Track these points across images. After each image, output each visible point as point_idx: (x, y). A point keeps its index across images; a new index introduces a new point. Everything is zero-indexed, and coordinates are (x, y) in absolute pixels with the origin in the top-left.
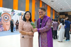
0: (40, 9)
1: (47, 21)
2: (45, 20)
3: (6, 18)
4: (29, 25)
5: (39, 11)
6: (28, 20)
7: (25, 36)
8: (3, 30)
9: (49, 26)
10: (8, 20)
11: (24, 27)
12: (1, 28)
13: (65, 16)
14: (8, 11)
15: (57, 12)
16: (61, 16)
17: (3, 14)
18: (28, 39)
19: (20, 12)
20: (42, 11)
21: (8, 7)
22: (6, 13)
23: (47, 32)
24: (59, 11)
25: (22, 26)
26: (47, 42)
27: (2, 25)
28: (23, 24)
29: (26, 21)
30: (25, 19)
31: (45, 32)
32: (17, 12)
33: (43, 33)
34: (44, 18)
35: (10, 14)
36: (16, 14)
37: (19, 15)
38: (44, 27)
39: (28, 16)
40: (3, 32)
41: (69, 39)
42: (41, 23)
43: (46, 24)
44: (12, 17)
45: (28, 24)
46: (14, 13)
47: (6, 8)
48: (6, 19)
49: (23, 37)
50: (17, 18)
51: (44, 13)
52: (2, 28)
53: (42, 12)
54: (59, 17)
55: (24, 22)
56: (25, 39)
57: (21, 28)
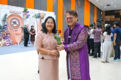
0: (68, 14)
1: (79, 33)
2: (77, 30)
3: (15, 23)
4: (52, 40)
5: (67, 17)
6: (51, 31)
7: (46, 57)
8: (10, 44)
9: (82, 40)
10: (18, 26)
11: (44, 43)
12: (7, 40)
13: (115, 17)
14: (18, 10)
15: (101, 11)
16: (108, 18)
17: (9, 16)
18: (51, 62)
19: (37, 12)
20: (72, 16)
21: (17, 5)
22: (14, 15)
23: (79, 50)
24: (105, 8)
25: (41, 40)
26: (79, 65)
27: (8, 35)
28: (43, 38)
29: (46, 33)
30: (45, 30)
31: (77, 50)
32: (33, 12)
33: (74, 51)
34: (74, 28)
35: (21, 15)
36: (31, 16)
37: (37, 18)
38: (74, 43)
39: (50, 24)
40: (11, 46)
41: (119, 58)
42: (70, 35)
43: (78, 38)
44: (24, 20)
45: (51, 37)
46: (28, 14)
47: (14, 7)
48: (15, 25)
49: (43, 58)
50: (34, 23)
51: (75, 19)
52: (9, 41)
53: (70, 18)
54: (102, 20)
55: (44, 34)
56: (46, 61)
57: (40, 44)
